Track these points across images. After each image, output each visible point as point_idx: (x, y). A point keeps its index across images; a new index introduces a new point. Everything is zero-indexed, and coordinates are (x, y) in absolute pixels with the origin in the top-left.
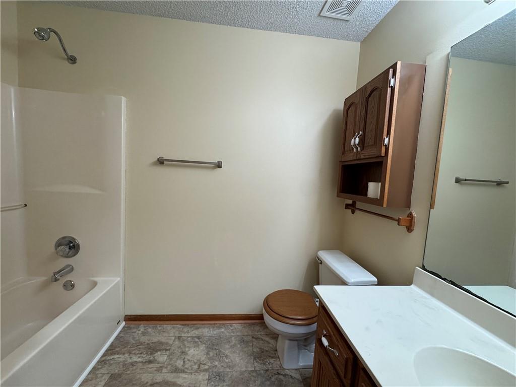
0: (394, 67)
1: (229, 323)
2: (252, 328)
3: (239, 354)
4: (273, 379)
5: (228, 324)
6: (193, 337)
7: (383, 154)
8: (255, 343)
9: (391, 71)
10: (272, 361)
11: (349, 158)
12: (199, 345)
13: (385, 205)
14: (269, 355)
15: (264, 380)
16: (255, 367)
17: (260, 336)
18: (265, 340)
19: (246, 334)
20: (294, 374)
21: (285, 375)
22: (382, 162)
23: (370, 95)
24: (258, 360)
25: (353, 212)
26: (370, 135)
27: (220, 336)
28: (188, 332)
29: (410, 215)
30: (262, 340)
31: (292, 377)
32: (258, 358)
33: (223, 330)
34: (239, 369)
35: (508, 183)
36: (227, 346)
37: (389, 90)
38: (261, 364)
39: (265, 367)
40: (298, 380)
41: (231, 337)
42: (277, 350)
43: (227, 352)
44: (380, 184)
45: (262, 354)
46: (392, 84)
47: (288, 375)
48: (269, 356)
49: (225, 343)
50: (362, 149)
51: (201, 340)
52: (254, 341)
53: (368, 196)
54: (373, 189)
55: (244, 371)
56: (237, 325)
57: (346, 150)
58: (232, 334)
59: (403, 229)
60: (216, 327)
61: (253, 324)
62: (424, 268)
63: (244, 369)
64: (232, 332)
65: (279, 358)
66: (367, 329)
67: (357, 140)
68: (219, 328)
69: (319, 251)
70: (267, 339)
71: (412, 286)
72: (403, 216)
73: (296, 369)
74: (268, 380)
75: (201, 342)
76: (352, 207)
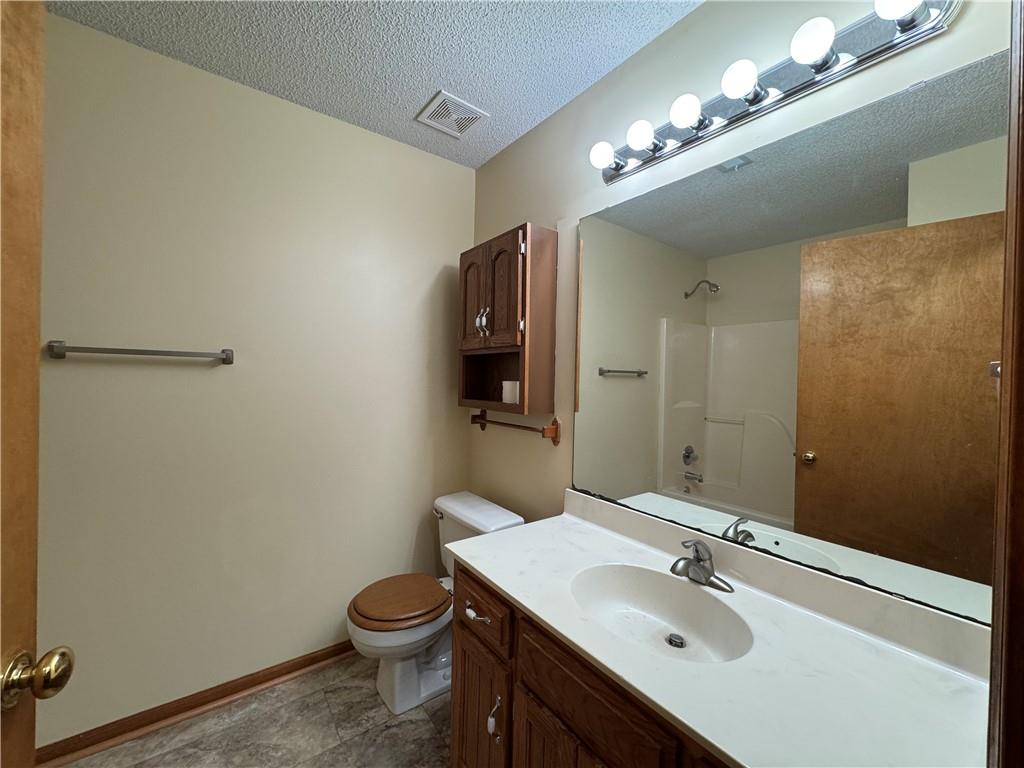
0: (524, 227)
1: (267, 688)
2: (321, 677)
3: (302, 732)
4: (379, 740)
5: (263, 690)
6: (178, 751)
7: (519, 344)
8: (333, 700)
9: (521, 232)
10: (372, 713)
11: (474, 345)
12: (199, 757)
13: (526, 413)
14: (365, 706)
15: (362, 750)
16: (341, 738)
17: (340, 685)
18: (351, 687)
19: (309, 692)
20: (414, 716)
21: (398, 726)
22: (518, 353)
23: (496, 258)
24: (344, 724)
25: (483, 428)
26: (502, 313)
27: (249, 719)
28: (161, 745)
29: (555, 422)
30: (346, 688)
31: (411, 722)
32: (344, 721)
33: (254, 706)
34: (309, 756)
35: (646, 373)
36: (272, 730)
37: (520, 257)
38: (352, 727)
39: (362, 730)
40: (423, 720)
41: (277, 710)
42: (378, 693)
43: (274, 741)
44: (518, 383)
45: (351, 711)
46: (523, 251)
47: (404, 722)
48: (366, 709)
49: (267, 727)
50: (492, 333)
51: (202, 746)
52: (330, 698)
53: (504, 401)
54: (509, 390)
55: (321, 755)
56: (285, 685)
57: (467, 332)
58: (279, 704)
59: (548, 442)
60: (237, 706)
61: (323, 669)
62: (574, 488)
63: (319, 751)
64: (277, 702)
65: (384, 703)
66: (521, 573)
67: (484, 319)
68: (245, 703)
69: (436, 498)
70: (357, 683)
71: (564, 515)
72: (548, 426)
73: (417, 707)
74: (372, 745)
75: (202, 750)
76: (480, 420)
